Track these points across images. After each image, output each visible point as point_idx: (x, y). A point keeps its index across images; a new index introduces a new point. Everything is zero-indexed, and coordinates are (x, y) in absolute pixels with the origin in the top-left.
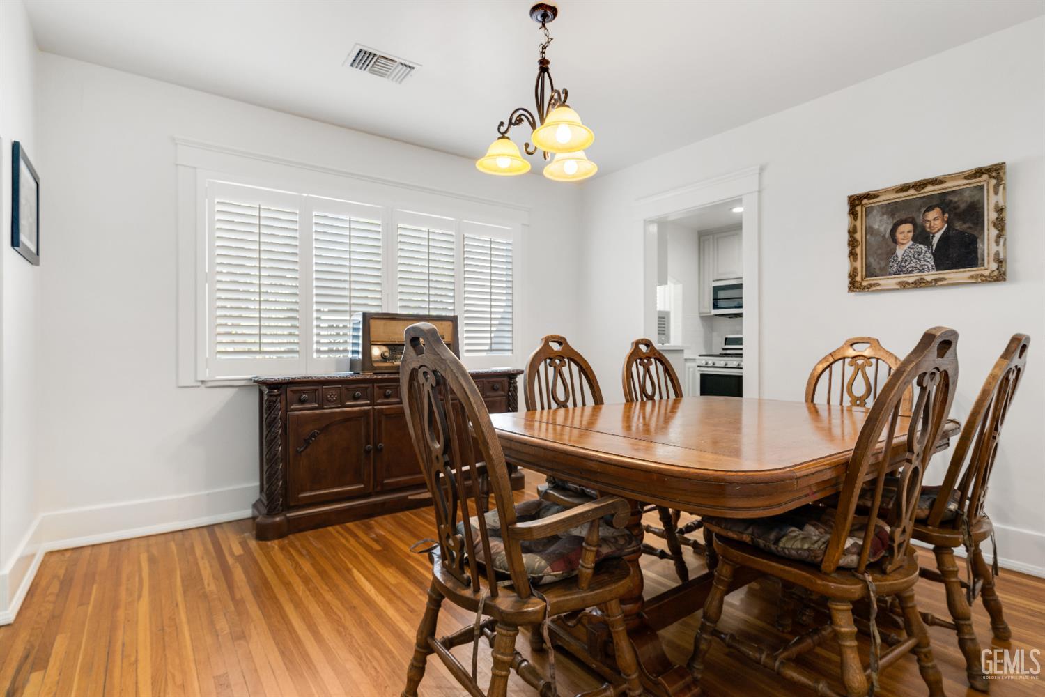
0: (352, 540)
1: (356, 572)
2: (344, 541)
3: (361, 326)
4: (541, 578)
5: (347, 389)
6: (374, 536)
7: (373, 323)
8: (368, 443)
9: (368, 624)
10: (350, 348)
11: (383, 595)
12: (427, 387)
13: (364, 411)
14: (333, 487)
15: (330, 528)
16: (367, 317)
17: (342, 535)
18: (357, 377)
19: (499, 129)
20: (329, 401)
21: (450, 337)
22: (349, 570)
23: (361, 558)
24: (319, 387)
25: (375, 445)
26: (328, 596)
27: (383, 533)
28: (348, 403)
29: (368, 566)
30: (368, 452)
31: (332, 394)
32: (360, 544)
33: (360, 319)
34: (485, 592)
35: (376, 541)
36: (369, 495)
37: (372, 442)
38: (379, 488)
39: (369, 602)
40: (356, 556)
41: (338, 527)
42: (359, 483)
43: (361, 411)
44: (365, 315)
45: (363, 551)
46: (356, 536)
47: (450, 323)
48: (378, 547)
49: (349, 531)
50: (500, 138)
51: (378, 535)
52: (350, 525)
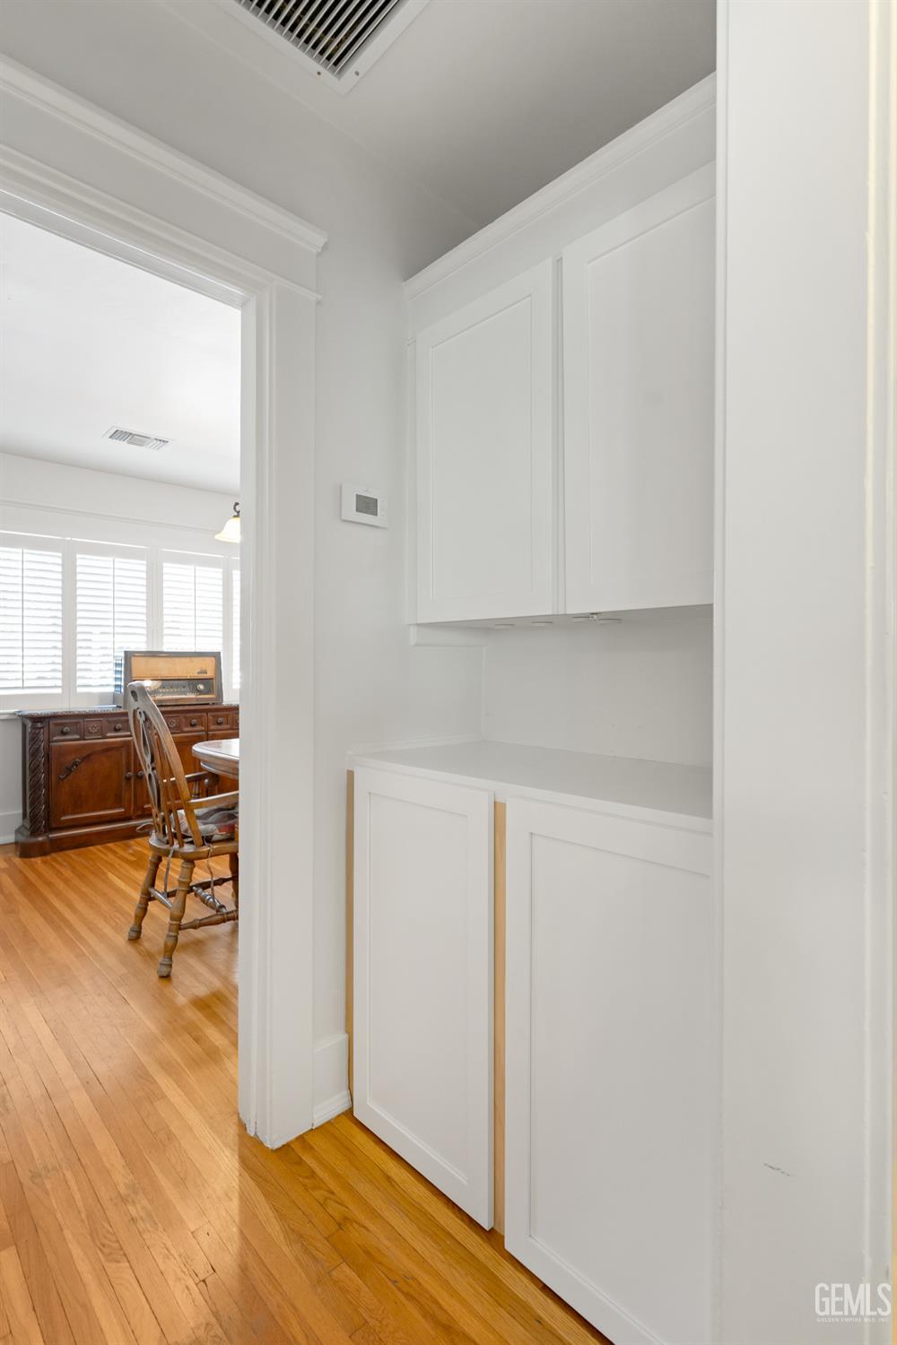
0: (111, 856)
1: (110, 875)
2: (103, 856)
3: (123, 662)
4: (212, 836)
5: (109, 722)
6: (131, 851)
7: (134, 661)
8: (129, 770)
9: (114, 901)
10: (114, 683)
11: (129, 885)
12: (141, 722)
13: (125, 742)
14: (93, 811)
15: (91, 848)
16: (129, 656)
17: (101, 852)
18: (119, 711)
19: (235, 508)
20: (91, 733)
21: (213, 672)
22: (104, 873)
23: (117, 867)
24: (81, 721)
25: (136, 772)
26: (84, 889)
27: (140, 849)
28: (109, 735)
29: (122, 870)
30: (128, 779)
31: (93, 726)
32: (119, 858)
33: (123, 655)
34: (176, 846)
35: (133, 855)
36: (129, 819)
37: (132, 769)
38: (139, 813)
39: (118, 890)
40: (112, 865)
41: (99, 847)
42: (121, 807)
43: (121, 741)
44: (126, 652)
45: (120, 861)
46: (114, 853)
47: (213, 659)
48: (133, 859)
49: (110, 850)
50: (235, 516)
51: (134, 851)
52: (111, 845)
